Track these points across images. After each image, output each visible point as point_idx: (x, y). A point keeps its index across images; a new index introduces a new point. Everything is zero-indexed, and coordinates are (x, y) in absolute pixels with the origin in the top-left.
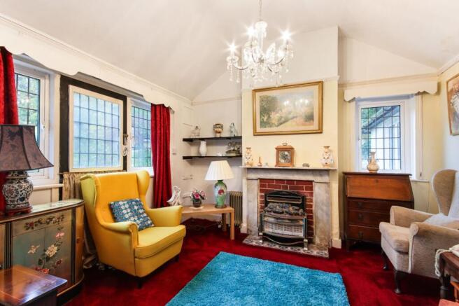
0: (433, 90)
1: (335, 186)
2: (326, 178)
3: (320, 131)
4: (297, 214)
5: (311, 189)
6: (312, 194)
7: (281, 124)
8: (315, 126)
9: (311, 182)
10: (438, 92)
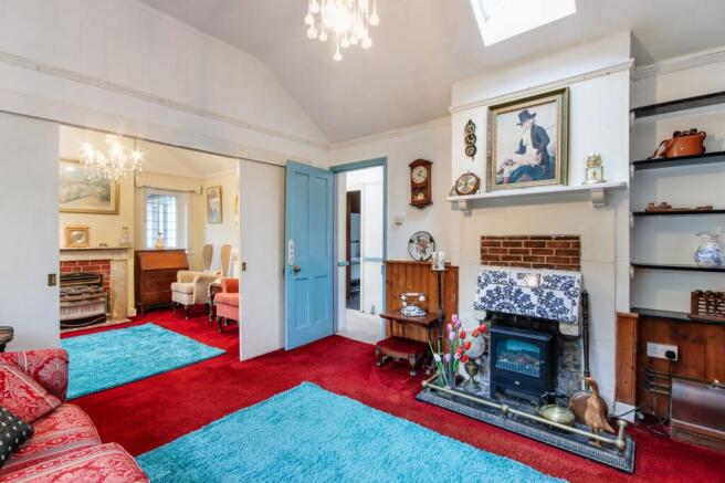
0: (198, 190)
1: (131, 263)
2: (124, 256)
3: (116, 212)
4: (98, 292)
5: (109, 267)
6: (109, 273)
7: (69, 201)
8: (111, 207)
9: (108, 261)
10: (201, 193)
